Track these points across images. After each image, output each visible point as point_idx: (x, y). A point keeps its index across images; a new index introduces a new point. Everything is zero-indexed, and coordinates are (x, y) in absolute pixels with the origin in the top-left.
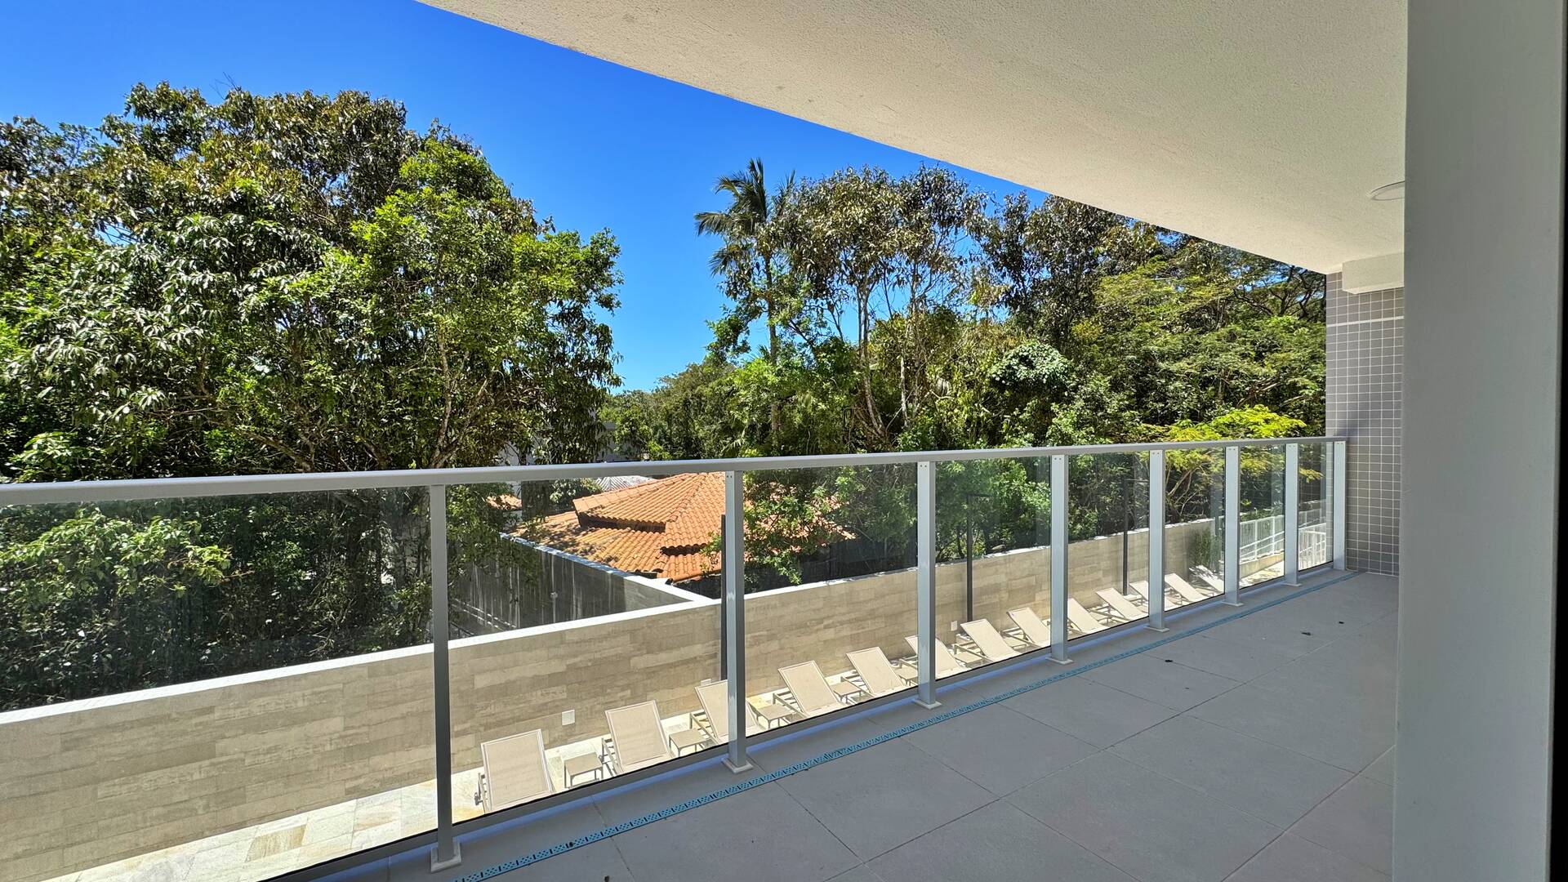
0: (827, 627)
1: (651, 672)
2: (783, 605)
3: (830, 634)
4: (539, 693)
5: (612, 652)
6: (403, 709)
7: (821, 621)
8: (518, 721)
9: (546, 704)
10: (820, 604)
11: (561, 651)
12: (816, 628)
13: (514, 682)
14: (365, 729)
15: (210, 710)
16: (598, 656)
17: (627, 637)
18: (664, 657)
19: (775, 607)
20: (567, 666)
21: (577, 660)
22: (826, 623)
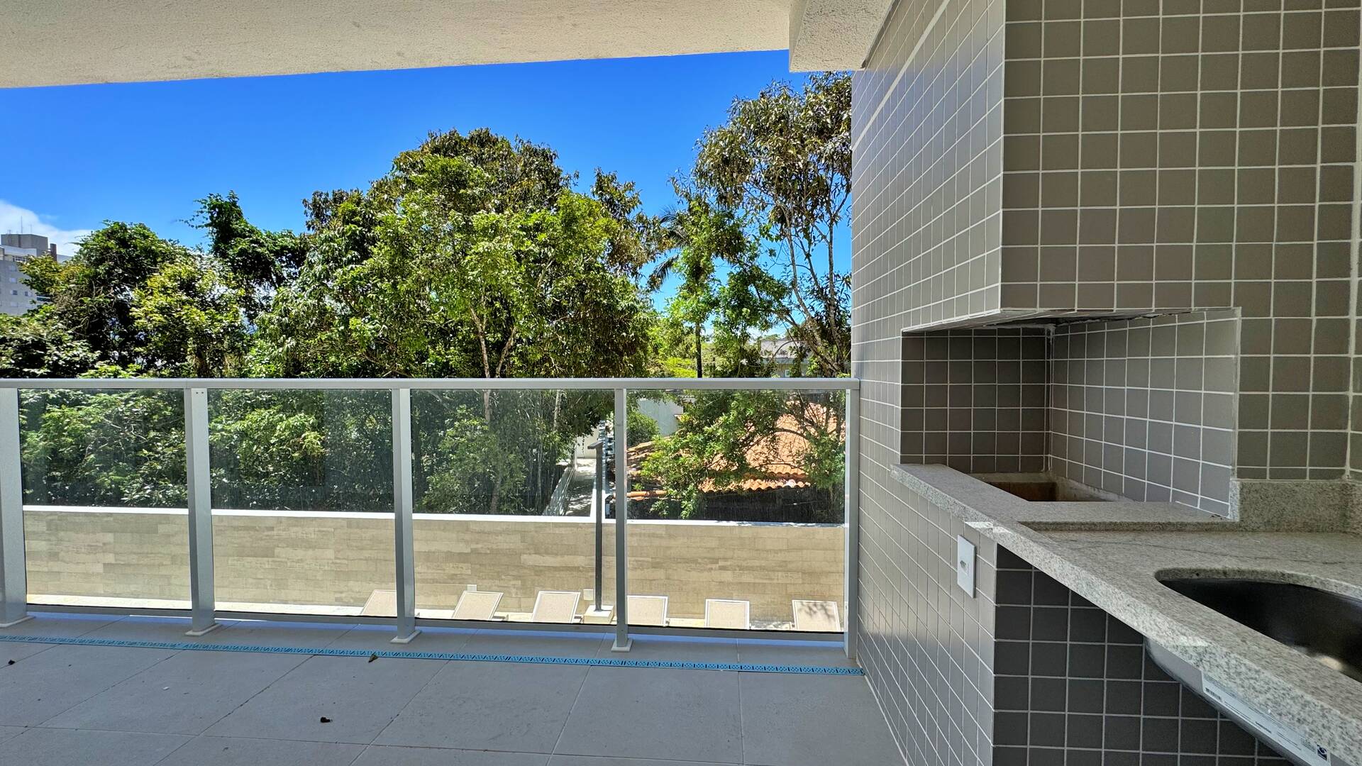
0: (723, 568)
1: (539, 571)
2: (670, 536)
3: (727, 576)
4: (451, 565)
5: (505, 546)
6: (366, 554)
7: (715, 561)
8: (437, 582)
9: (456, 575)
10: (714, 544)
11: (467, 537)
12: (709, 566)
13: (434, 552)
14: (346, 562)
15: (272, 529)
16: (494, 547)
17: (519, 537)
18: (550, 561)
19: (661, 537)
20: (471, 549)
21: (479, 546)
22: (721, 563)
